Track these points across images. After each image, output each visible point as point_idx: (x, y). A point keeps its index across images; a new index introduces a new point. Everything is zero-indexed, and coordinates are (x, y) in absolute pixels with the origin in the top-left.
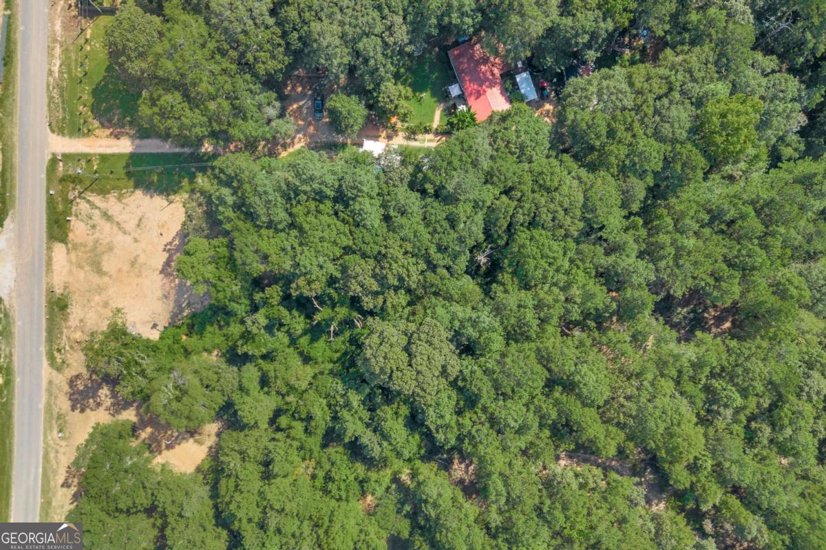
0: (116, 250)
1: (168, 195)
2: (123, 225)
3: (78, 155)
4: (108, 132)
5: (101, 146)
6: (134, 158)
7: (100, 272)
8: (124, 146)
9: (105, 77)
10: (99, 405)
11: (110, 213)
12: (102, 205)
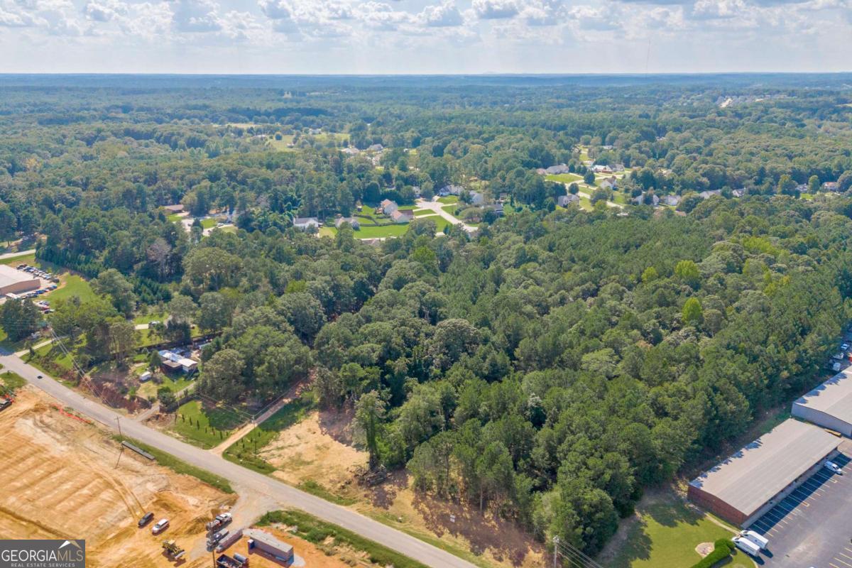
0: (304, 452)
1: (296, 422)
2: (292, 444)
3: (233, 445)
4: (237, 429)
5: (240, 435)
7: (310, 463)
8: (251, 427)
9: (209, 418)
10: (394, 493)
11: (280, 446)
12: (272, 447)
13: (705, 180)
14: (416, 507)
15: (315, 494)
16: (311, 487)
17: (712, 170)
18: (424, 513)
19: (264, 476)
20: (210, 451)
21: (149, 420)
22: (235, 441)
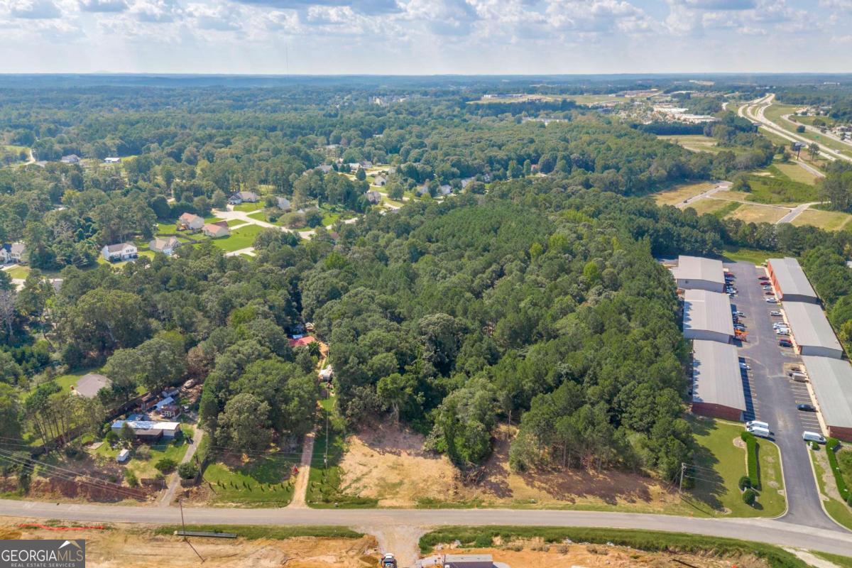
0: (384, 476)
1: (343, 452)
2: (364, 473)
3: (307, 492)
4: (293, 477)
5: (303, 481)
6: (315, 464)
7: (401, 483)
8: (305, 471)
9: (251, 476)
10: (503, 482)
11: (355, 478)
12: (348, 482)
13: (455, 170)
14: (533, 486)
15: (440, 508)
16: (429, 503)
17: (459, 161)
18: (545, 489)
19: (371, 510)
20: (290, 506)
21: (177, 501)
22: (305, 487)
